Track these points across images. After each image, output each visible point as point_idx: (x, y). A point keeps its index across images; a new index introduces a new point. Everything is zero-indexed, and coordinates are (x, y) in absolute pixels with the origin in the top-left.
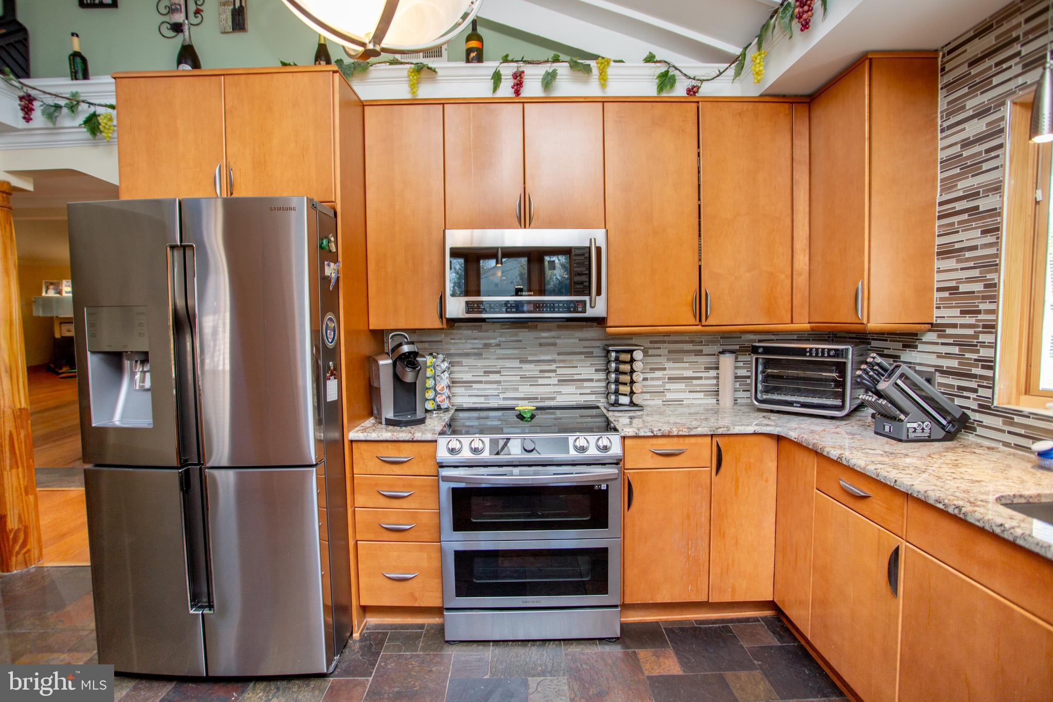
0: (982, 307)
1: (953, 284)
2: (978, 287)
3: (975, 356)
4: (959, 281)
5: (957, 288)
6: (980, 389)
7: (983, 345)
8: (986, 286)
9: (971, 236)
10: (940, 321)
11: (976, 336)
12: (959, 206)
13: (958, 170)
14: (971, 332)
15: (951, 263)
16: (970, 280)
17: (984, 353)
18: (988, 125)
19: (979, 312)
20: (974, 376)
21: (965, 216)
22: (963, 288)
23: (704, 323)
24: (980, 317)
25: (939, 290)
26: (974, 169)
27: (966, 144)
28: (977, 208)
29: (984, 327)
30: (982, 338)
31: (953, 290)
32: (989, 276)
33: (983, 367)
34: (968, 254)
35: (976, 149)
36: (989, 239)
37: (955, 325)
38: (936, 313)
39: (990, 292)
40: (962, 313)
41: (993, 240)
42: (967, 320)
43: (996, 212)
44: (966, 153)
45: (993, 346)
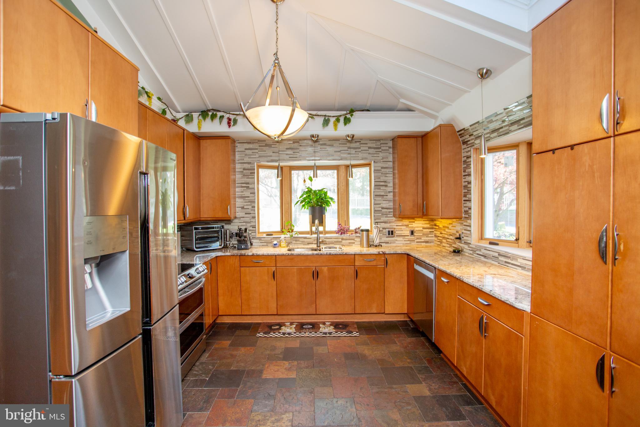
0: (251, 212)
1: (242, 206)
2: (250, 207)
3: (250, 225)
4: (244, 205)
5: (244, 207)
6: (252, 233)
7: (252, 222)
8: (252, 207)
9: (247, 193)
10: (238, 216)
11: (250, 220)
12: (243, 185)
13: (242, 176)
14: (248, 219)
15: (242, 200)
16: (247, 205)
17: (252, 224)
18: (250, 167)
19: (251, 214)
21: (245, 188)
23: (186, 219)
24: (251, 215)
25: (238, 207)
26: (247, 176)
27: (244, 169)
28: (249, 187)
29: (252, 217)
30: (252, 220)
31: (243, 208)
32: (253, 204)
33: (253, 228)
34: (246, 198)
35: (247, 171)
36: (252, 195)
37: (244, 217)
38: (237, 214)
39: (253, 209)
40: (246, 214)
41: (253, 195)
42: (247, 215)
43: (254, 188)
44: (244, 171)
45: (255, 222)
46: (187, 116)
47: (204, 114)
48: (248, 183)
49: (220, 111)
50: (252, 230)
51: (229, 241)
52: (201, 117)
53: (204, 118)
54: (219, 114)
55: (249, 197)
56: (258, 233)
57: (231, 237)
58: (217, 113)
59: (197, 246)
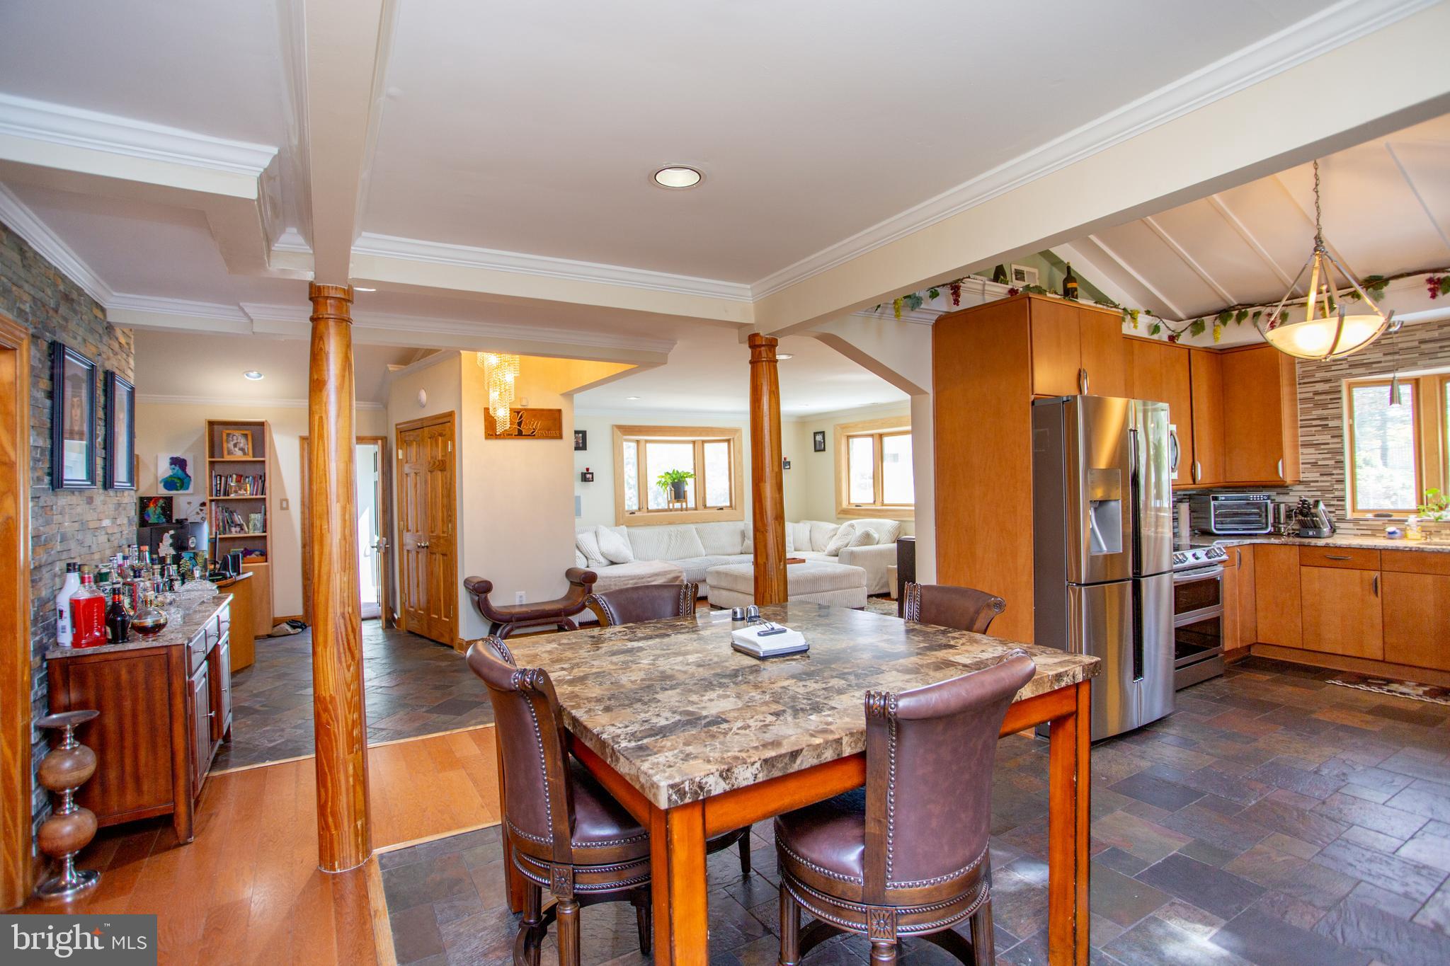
0: (1334, 472)
1: (1314, 461)
2: (1331, 462)
3: (1332, 496)
4: (1318, 459)
5: (1317, 463)
6: (1336, 511)
7: (1337, 490)
8: (1336, 462)
9: (1325, 438)
10: (1305, 479)
11: (1332, 486)
12: (1315, 423)
13: (1312, 405)
14: (1328, 484)
15: (1312, 450)
16: (1324, 459)
17: (1337, 494)
18: (1330, 387)
19: (1333, 474)
20: (1333, 505)
21: (1320, 428)
22: (1320, 463)
23: (1197, 483)
24: (1334, 477)
25: (1303, 464)
26: (1324, 406)
27: (1316, 393)
28: (1327, 425)
29: (1337, 481)
30: (1336, 487)
31: (1315, 464)
32: (1338, 457)
33: (1338, 500)
34: (1322, 447)
35: (1323, 397)
36: (1336, 440)
37: (1317, 481)
38: (1302, 475)
39: (1339, 465)
40: (1321, 475)
41: (1339, 441)
42: (1325, 478)
43: (1339, 428)
44: (1317, 398)
45: (1343, 490)
46: (1195, 323)
47: (1223, 314)
48: (1326, 419)
49: (1252, 305)
50: (1337, 505)
51: (1284, 524)
52: (1218, 322)
53: (1224, 323)
54: (1251, 311)
55: (1328, 444)
56: (1354, 511)
57: (1289, 517)
58: (1248, 310)
59: (1218, 526)
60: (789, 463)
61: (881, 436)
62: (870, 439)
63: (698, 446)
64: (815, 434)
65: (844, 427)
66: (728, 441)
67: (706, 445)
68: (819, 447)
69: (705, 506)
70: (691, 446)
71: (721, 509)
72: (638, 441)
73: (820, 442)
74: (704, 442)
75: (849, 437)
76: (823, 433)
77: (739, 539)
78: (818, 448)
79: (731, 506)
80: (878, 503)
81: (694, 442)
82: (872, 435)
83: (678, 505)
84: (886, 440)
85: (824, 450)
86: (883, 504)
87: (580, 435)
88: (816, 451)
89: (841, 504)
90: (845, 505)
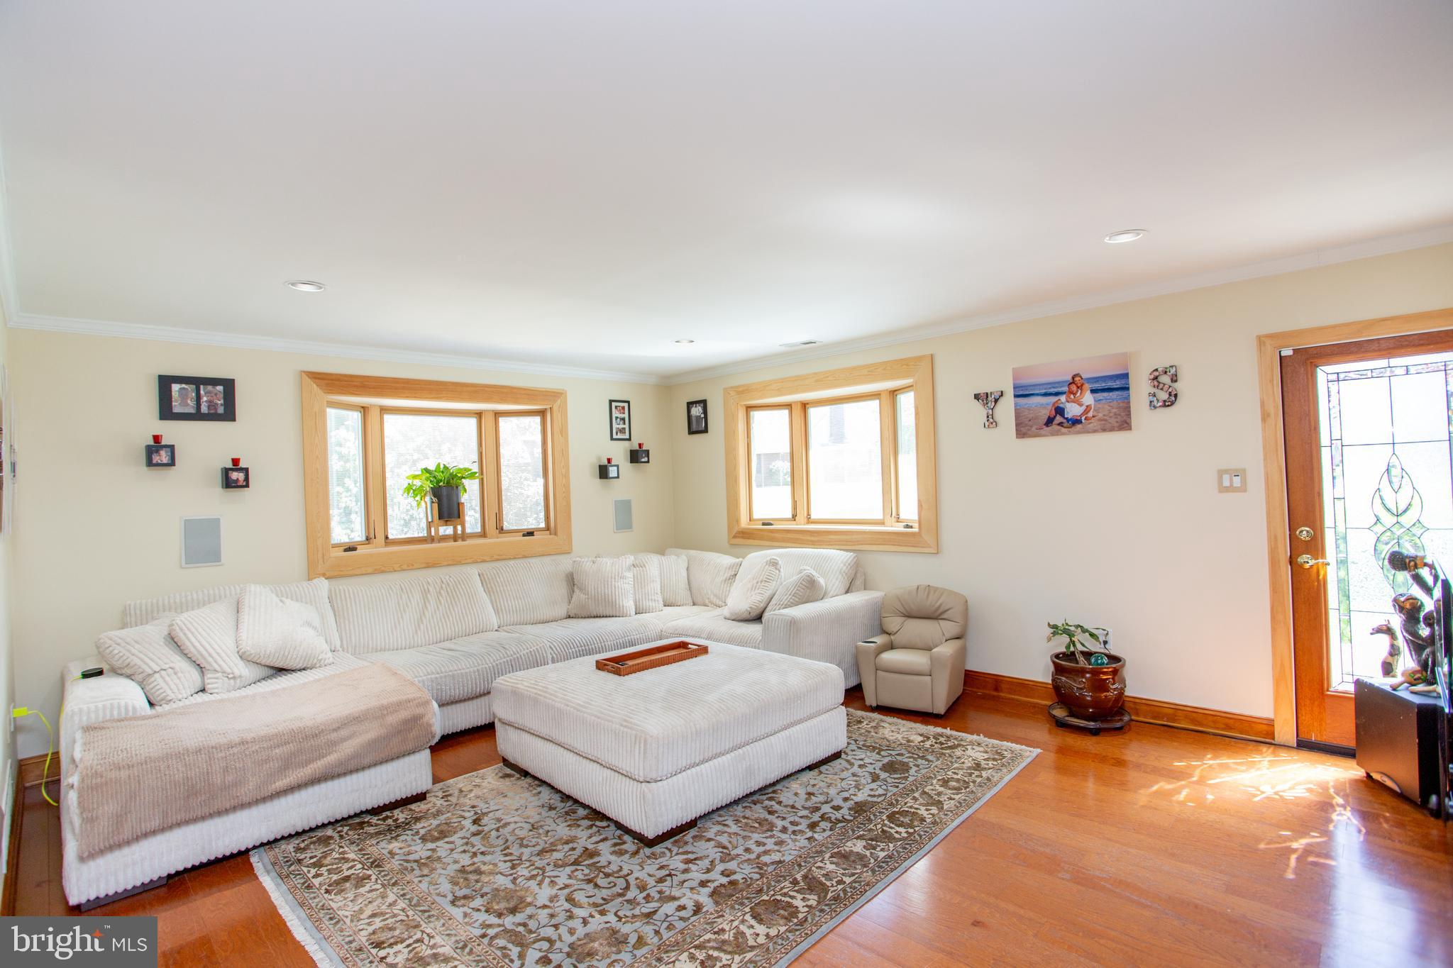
60: (647, 452)
61: (805, 406)
62: (785, 413)
63: (488, 421)
64: (690, 405)
65: (743, 391)
66: (542, 413)
67: (503, 422)
68: (697, 427)
69: (501, 530)
70: (473, 422)
71: (530, 534)
72: (364, 410)
73: (698, 418)
74: (497, 414)
75: (749, 408)
76: (704, 403)
77: (562, 590)
78: (694, 427)
79: (548, 528)
80: (801, 517)
81: (479, 415)
82: (789, 406)
83: (448, 530)
84: (813, 412)
85: (706, 431)
86: (809, 520)
87: (220, 388)
88: (691, 432)
89: (738, 521)
90: (744, 523)
